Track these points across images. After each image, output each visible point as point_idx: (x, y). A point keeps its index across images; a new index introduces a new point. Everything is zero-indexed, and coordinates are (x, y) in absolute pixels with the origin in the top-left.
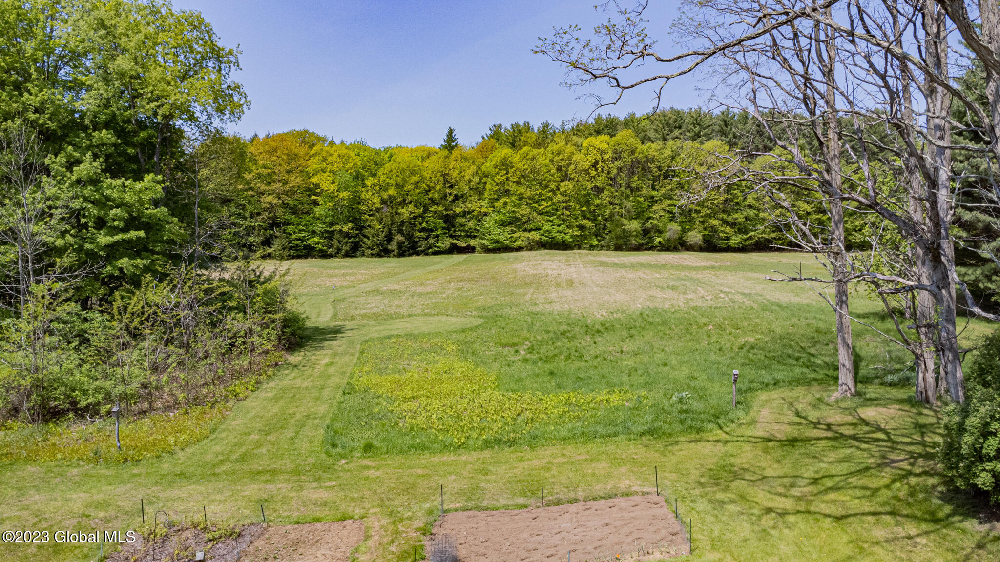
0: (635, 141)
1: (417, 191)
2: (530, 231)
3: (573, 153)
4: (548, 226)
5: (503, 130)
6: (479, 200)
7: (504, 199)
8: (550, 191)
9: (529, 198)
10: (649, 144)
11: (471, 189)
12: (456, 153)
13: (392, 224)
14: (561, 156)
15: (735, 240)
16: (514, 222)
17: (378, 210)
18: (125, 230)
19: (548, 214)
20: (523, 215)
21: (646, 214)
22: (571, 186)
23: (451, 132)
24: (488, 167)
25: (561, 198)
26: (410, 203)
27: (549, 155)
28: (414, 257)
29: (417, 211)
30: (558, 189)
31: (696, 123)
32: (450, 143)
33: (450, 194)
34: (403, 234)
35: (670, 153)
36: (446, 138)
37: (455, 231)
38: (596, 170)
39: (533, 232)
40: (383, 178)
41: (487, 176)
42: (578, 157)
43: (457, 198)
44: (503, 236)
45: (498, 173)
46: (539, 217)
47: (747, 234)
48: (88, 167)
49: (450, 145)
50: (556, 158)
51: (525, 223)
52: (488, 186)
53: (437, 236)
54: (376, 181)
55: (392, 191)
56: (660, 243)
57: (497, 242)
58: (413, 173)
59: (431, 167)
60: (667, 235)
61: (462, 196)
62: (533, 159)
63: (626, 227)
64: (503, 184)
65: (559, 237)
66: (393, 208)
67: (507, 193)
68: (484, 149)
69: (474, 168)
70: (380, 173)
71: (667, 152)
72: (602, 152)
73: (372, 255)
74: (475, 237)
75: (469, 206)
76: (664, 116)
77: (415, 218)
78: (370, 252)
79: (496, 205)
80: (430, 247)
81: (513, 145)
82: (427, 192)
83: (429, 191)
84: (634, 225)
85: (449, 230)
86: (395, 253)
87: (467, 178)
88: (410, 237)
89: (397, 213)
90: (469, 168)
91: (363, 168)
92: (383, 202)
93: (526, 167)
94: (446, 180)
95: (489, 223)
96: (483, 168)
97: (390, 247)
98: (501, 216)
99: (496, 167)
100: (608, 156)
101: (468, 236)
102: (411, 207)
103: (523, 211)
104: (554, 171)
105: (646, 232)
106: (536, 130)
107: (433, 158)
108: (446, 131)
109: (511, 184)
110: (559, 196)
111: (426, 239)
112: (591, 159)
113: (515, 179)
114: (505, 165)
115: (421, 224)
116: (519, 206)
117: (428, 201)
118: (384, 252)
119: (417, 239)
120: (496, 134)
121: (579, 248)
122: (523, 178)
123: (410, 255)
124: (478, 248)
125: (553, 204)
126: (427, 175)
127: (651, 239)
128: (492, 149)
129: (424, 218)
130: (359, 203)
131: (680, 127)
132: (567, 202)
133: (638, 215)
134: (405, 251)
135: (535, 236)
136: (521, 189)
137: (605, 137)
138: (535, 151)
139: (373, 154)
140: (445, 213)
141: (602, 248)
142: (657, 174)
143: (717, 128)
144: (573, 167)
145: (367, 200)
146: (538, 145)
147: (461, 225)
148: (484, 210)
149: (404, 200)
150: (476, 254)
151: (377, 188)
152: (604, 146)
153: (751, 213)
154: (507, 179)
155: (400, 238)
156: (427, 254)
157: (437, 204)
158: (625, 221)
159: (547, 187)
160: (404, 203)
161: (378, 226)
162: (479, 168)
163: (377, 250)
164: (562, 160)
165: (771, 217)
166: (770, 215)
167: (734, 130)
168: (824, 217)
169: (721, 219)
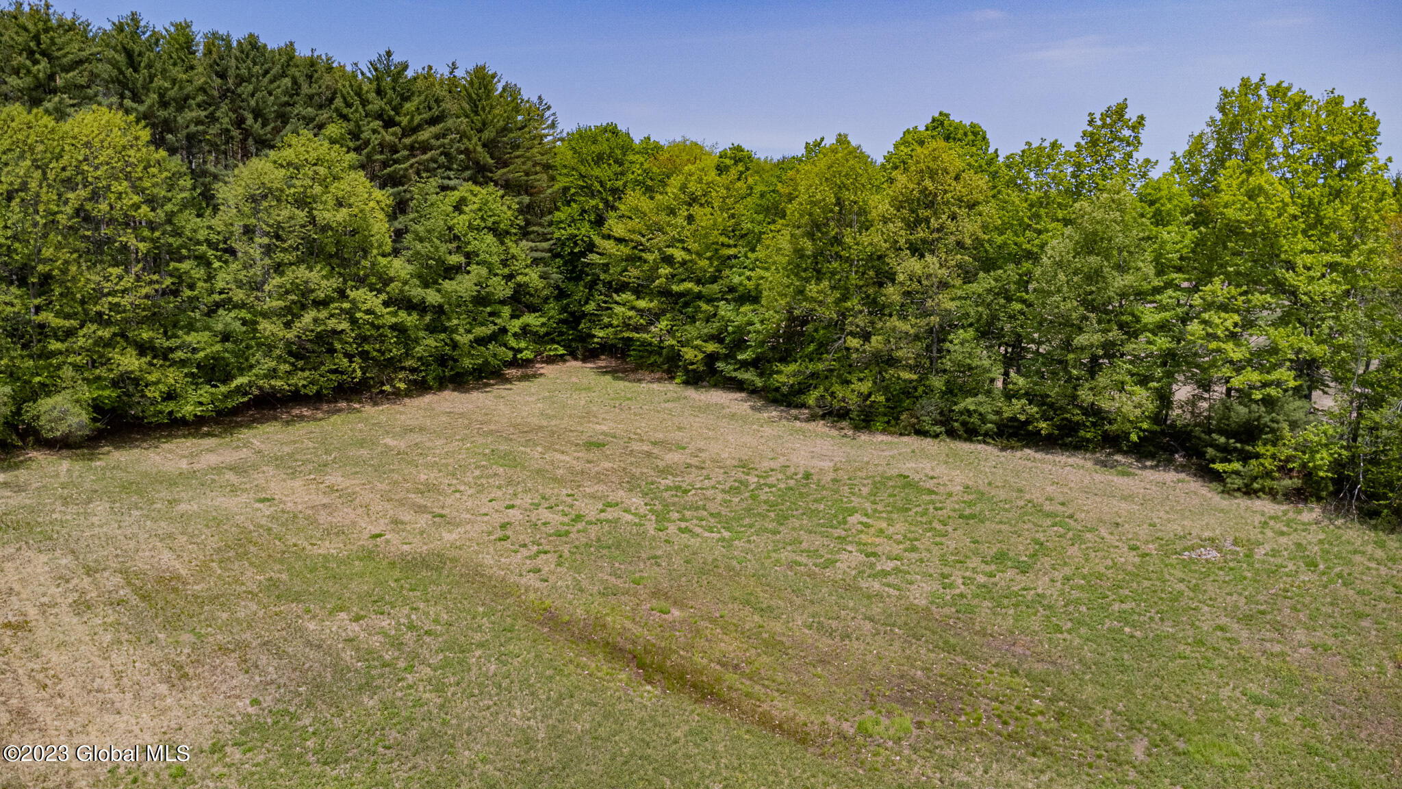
165: (290, 335)
166: (288, 325)
167: (159, 82)
168: (409, 319)
169: (143, 349)
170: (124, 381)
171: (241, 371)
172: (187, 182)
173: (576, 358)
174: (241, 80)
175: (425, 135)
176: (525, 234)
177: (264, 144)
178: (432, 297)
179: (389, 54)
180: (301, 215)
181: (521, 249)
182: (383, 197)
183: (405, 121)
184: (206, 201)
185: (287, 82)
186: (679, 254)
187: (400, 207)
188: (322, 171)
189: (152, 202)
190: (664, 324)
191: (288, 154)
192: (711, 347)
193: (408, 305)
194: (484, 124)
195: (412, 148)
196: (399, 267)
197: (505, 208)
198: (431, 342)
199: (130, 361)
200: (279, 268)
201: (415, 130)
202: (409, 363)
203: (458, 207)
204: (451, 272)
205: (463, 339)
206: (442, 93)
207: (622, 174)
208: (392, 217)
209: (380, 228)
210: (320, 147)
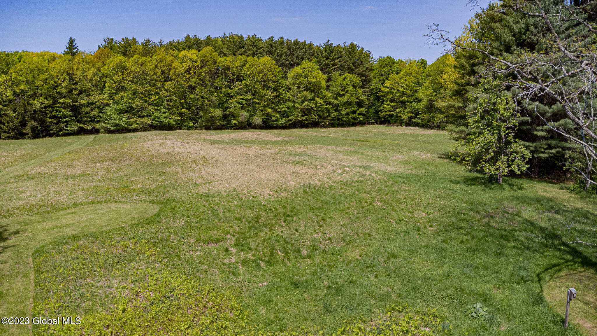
0: (215, 55)
1: (46, 86)
2: (143, 117)
3: (172, 61)
4: (157, 114)
5: (116, 43)
6: (100, 94)
7: (122, 93)
8: (156, 88)
9: (142, 93)
10: (225, 58)
12: (77, 58)
13: (25, 113)
14: (163, 63)
15: (282, 121)
16: (130, 111)
17: (11, 101)
19: (156, 105)
20: (137, 106)
21: (226, 105)
22: (172, 85)
23: (71, 42)
24: (105, 69)
25: (166, 93)
26: (41, 95)
27: (154, 62)
28: (48, 138)
29: (47, 102)
30: (163, 87)
31: (254, 45)
32: (72, 50)
33: (76, 89)
34: (36, 121)
35: (239, 64)
36: (67, 46)
37: (81, 118)
38: (190, 73)
39: (146, 118)
40: (14, 75)
41: (106, 77)
42: (176, 64)
43: (81, 92)
44: (123, 120)
45: (115, 74)
46: (150, 107)
47: (288, 117)
49: (71, 52)
50: (160, 65)
51: (138, 111)
52: (107, 84)
53: (66, 122)
54: (8, 78)
55: (22, 87)
56: (235, 124)
57: (117, 125)
58: (41, 71)
59: (56, 68)
60: (240, 119)
61: (85, 90)
62: (142, 64)
63: (213, 114)
64: (120, 82)
65: (166, 121)
66: (25, 100)
67: (124, 89)
68: (102, 56)
69: (94, 70)
70: (11, 71)
71: (237, 64)
72: (194, 62)
73: (9, 138)
74: (98, 122)
75: (92, 98)
76: (233, 39)
77: (45, 107)
78: (6, 135)
79: (116, 98)
80: (61, 130)
81: (125, 54)
82: (55, 87)
83: (57, 87)
84: (218, 113)
85: (76, 117)
86: (30, 136)
87: (89, 77)
88: (42, 122)
89: (29, 104)
90: (90, 70)
92: (16, 94)
93: (138, 70)
94: (71, 79)
95: (109, 111)
96: (102, 70)
97: (24, 131)
98: (120, 107)
99: (113, 69)
100: (197, 64)
101: (93, 121)
102: (42, 99)
103: (137, 103)
104: (159, 73)
105: (225, 117)
106: (140, 44)
107: (59, 61)
108: (68, 41)
109: (126, 82)
110: (164, 92)
111: (57, 124)
112: (186, 66)
113: (130, 78)
114: (121, 68)
115: (51, 112)
116: (134, 99)
117: (56, 95)
118: (19, 135)
119: (48, 124)
120: (110, 44)
121: (180, 129)
122: (136, 78)
123: (43, 137)
124: (101, 130)
125: (160, 98)
126: (54, 74)
127: (229, 122)
128: (108, 57)
129: (53, 107)
131: (243, 47)
132: (170, 96)
133: (221, 105)
134: (38, 134)
135: (147, 120)
136: (135, 87)
137: (194, 51)
138: (144, 59)
140: (71, 104)
141: (196, 128)
142: (232, 78)
143: (266, 49)
144: (173, 71)
146: (145, 54)
147: (86, 113)
148: (105, 102)
149: (35, 94)
150: (100, 135)
151: (10, 83)
152: (195, 57)
153: (290, 104)
154: (123, 78)
155: (33, 123)
156: (58, 136)
157: (64, 97)
158: (212, 110)
159: (154, 85)
160: (34, 96)
161: (12, 114)
162: (99, 70)
163: (12, 134)
164: (164, 66)
165: (302, 107)
166: (301, 105)
167: (277, 51)
168: (329, 107)
169: (273, 108)
170: (268, 115)
171: (291, 116)
172: (282, 73)
173: (377, 124)
174: (294, 50)
175: (336, 61)
176: (362, 87)
177: (298, 65)
178: (336, 102)
179: (328, 41)
180: (305, 80)
181: (360, 91)
182: (325, 76)
183: (331, 58)
184: (285, 78)
185: (304, 50)
186: (402, 90)
187: (329, 80)
188: (310, 69)
189: (276, 77)
190: (398, 110)
191: (303, 66)
192: (410, 115)
193: (329, 103)
194: (352, 57)
195: (333, 65)
196: (328, 94)
197: (357, 80)
198: (336, 114)
199: (269, 110)
200: (300, 92)
201: (334, 60)
202: (329, 118)
203: (345, 79)
204: (341, 96)
205: (343, 112)
206: (341, 50)
207: (391, 70)
208: (327, 82)
209: (324, 84)
210: (311, 64)
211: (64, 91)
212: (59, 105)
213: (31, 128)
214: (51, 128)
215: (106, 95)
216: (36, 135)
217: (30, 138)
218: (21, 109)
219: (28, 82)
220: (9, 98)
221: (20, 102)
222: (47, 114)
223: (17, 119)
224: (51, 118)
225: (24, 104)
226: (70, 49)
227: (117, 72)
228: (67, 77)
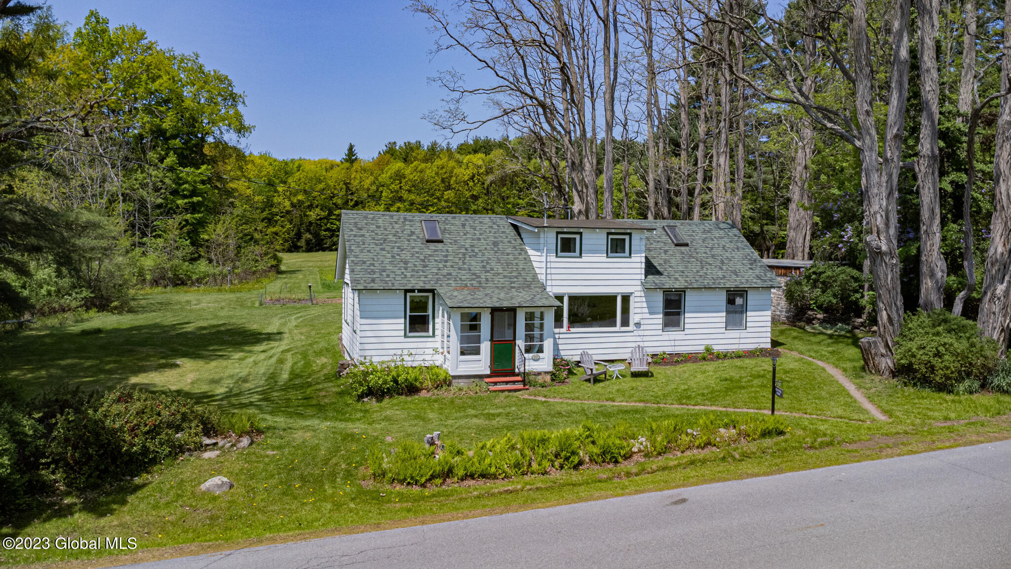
0: (505, 159)
1: (323, 197)
3: (454, 168)
5: (397, 148)
6: (376, 205)
7: (398, 205)
8: (435, 198)
9: (419, 204)
11: (369, 196)
12: (356, 165)
13: (301, 224)
14: (444, 170)
17: (288, 212)
18: (191, 196)
22: (453, 195)
23: (351, 148)
24: (384, 177)
26: (317, 206)
27: (435, 169)
28: (321, 253)
29: (323, 214)
32: (351, 157)
33: (352, 200)
34: (310, 233)
36: (347, 152)
38: (474, 181)
40: (293, 185)
41: (383, 186)
42: (459, 171)
43: (356, 204)
45: (392, 183)
48: (171, 159)
49: (350, 159)
50: (441, 172)
52: (384, 194)
54: (286, 187)
55: (300, 197)
58: (319, 181)
59: (334, 177)
61: (362, 202)
62: (421, 172)
64: (397, 192)
66: (301, 211)
67: (400, 199)
68: (381, 163)
69: (372, 178)
70: (290, 180)
72: (480, 167)
77: (321, 219)
80: (334, 244)
81: (405, 160)
82: (332, 198)
83: (333, 197)
86: (304, 249)
87: (366, 187)
88: (316, 235)
89: (305, 215)
90: (367, 178)
91: (274, 177)
92: (293, 205)
93: (416, 178)
94: (348, 189)
96: (380, 179)
97: (299, 244)
99: (391, 177)
100: (482, 171)
102: (318, 210)
104: (439, 181)
106: (426, 148)
107: (337, 169)
108: (347, 147)
109: (403, 192)
110: (443, 202)
111: (331, 237)
112: (469, 172)
113: (407, 187)
114: (399, 176)
115: (326, 225)
117: (331, 205)
118: (294, 248)
119: (322, 237)
120: (391, 151)
122: (415, 187)
123: (317, 251)
126: (331, 183)
128: (388, 163)
129: (328, 220)
130: (272, 206)
134: (312, 248)
137: (481, 155)
138: (423, 165)
139: (283, 164)
142: (522, 186)
144: (454, 178)
145: (279, 203)
146: (426, 160)
149: (312, 204)
151: (288, 194)
152: (480, 163)
154: (401, 187)
155: (308, 236)
159: (433, 195)
160: (310, 207)
161: (288, 226)
162: (376, 179)
164: (445, 173)
211: (339, 202)
212: (334, 217)
213: (306, 241)
214: (325, 242)
215: (382, 206)
216: (310, 249)
217: (304, 251)
218: (297, 221)
219: (305, 192)
220: (287, 209)
221: (296, 213)
222: (321, 226)
223: (293, 230)
224: (325, 231)
225: (301, 215)
226: (348, 156)
227: (395, 180)
228: (344, 186)
